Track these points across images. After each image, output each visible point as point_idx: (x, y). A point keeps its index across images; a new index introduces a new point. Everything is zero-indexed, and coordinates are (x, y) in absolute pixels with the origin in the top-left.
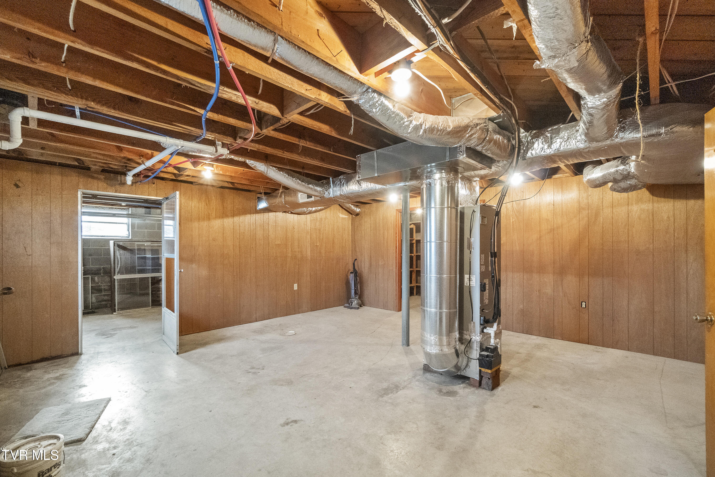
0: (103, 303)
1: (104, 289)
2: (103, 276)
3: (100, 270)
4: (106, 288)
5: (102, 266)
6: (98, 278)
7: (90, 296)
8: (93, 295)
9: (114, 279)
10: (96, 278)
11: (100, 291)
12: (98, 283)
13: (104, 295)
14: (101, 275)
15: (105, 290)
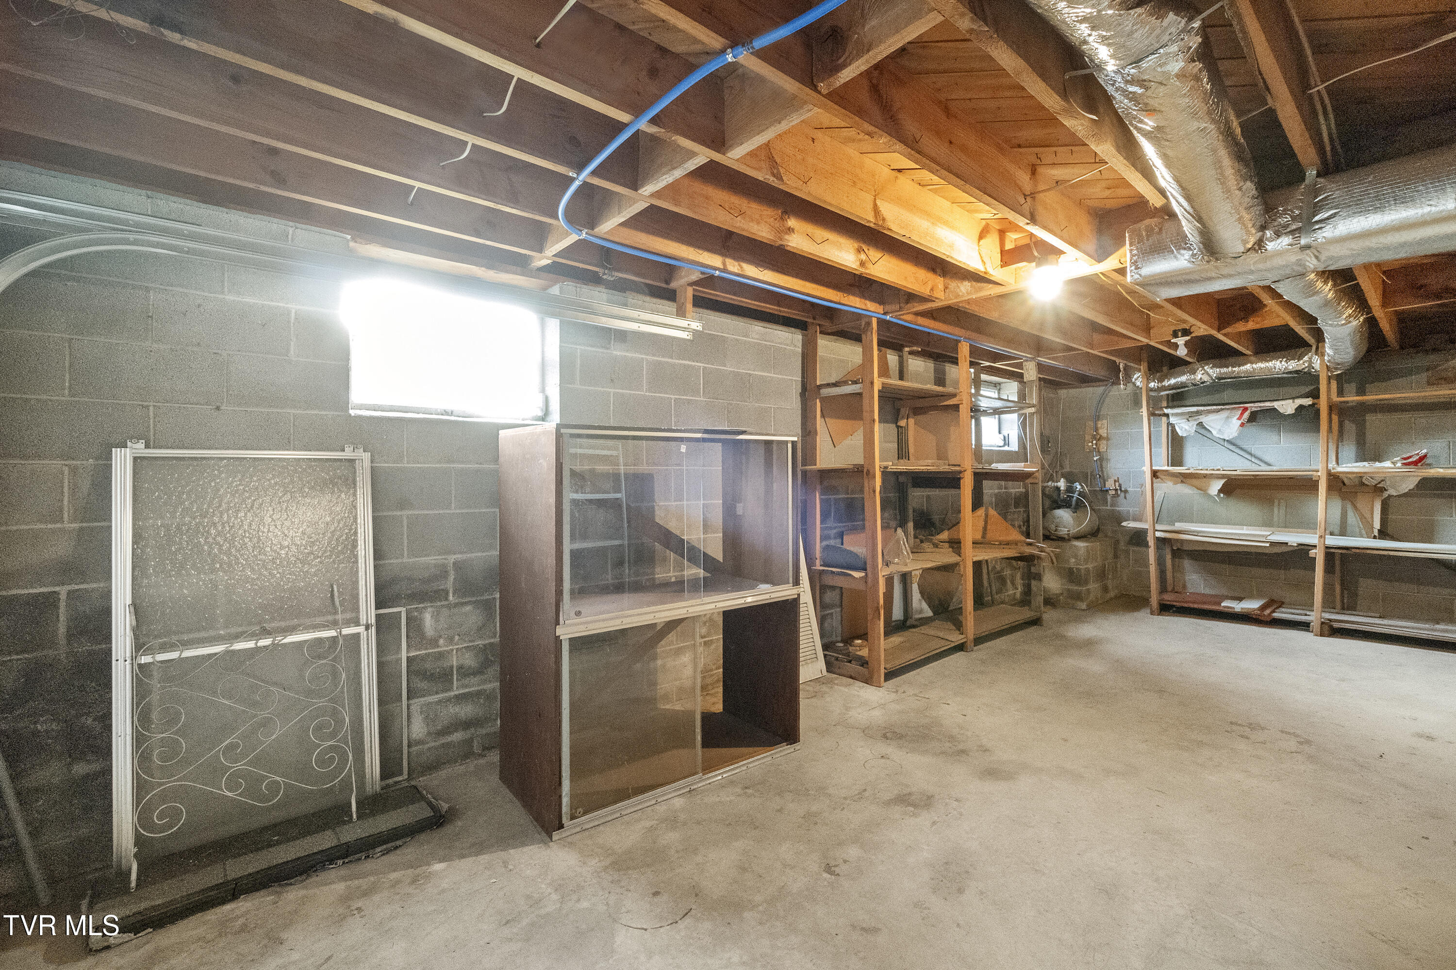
0: (458, 736)
1: (460, 668)
2: (456, 605)
3: (444, 574)
4: (469, 660)
5: (452, 558)
6: (436, 617)
7: (405, 707)
8: (417, 703)
9: (558, 641)
10: (428, 619)
11: (443, 678)
12: (434, 642)
13: (461, 699)
14: (446, 599)
15: (464, 672)
